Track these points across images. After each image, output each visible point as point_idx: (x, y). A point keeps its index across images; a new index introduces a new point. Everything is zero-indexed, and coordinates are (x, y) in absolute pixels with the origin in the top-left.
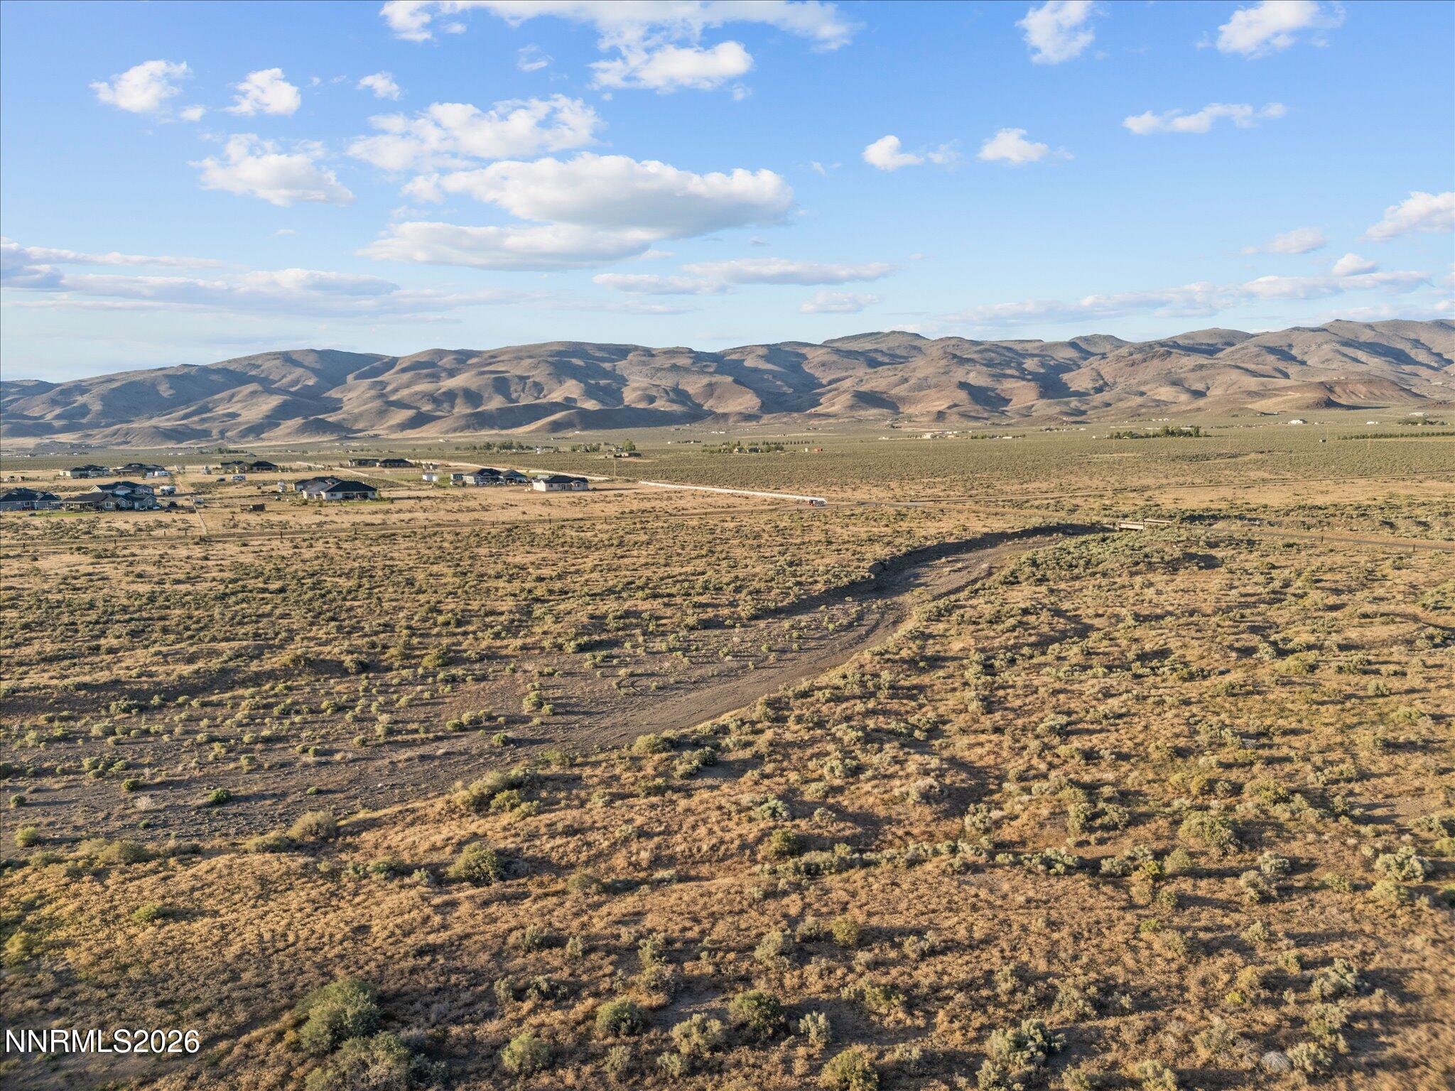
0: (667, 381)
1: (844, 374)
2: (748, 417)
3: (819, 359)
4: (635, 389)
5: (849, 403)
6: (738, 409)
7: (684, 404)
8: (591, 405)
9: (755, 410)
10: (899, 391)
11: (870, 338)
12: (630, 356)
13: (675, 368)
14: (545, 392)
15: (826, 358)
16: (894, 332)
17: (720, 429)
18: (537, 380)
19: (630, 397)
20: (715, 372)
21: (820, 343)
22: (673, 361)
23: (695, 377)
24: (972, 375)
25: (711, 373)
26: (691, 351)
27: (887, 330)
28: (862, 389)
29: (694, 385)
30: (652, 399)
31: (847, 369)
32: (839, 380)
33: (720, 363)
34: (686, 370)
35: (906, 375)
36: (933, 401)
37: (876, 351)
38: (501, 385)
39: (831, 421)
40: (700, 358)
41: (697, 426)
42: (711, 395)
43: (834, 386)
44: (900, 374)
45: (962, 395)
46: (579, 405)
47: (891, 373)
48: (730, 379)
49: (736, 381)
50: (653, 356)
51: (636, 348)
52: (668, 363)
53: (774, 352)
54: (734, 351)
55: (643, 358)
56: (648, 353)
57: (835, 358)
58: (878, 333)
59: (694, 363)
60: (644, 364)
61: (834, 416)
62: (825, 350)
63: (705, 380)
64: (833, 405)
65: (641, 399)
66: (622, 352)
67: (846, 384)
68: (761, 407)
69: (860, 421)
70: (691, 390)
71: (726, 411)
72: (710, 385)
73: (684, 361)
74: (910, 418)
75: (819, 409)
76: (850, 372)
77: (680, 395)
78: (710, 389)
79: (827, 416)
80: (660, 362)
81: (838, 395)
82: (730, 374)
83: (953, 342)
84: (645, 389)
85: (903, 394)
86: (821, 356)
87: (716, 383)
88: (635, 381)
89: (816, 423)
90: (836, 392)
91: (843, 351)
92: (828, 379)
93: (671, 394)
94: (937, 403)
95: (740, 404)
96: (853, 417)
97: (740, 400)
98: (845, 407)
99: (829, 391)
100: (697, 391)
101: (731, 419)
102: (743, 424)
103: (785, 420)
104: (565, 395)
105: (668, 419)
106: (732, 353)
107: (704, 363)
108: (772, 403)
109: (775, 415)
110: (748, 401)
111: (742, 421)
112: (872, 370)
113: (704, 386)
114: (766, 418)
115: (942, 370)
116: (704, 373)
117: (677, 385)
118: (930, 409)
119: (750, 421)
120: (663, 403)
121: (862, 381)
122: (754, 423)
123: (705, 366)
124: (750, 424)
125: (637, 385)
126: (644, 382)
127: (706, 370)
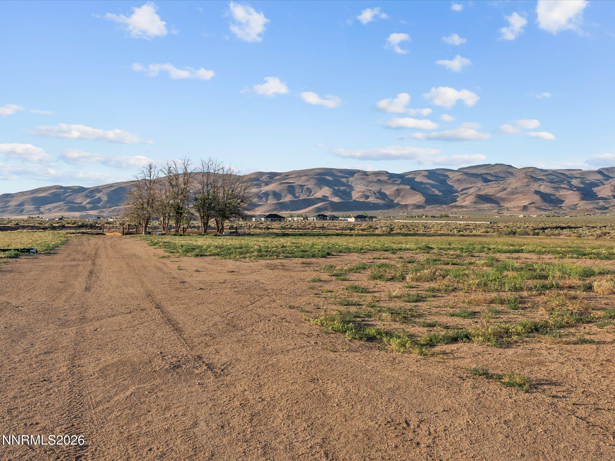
0: (375, 188)
1: (470, 186)
2: (418, 207)
3: (456, 178)
4: (358, 192)
5: (474, 200)
6: (413, 202)
7: (384, 200)
8: (336, 199)
9: (422, 203)
10: (502, 194)
11: (484, 167)
12: (355, 176)
13: (379, 181)
14: (313, 193)
15: (460, 177)
16: (497, 164)
17: (404, 213)
18: (309, 187)
19: (356, 196)
20: (400, 183)
21: (456, 169)
22: (378, 178)
23: (390, 186)
24: (542, 187)
25: (398, 184)
26: (387, 173)
27: (493, 163)
28: (481, 193)
29: (389, 190)
30: (367, 197)
31: (472, 183)
32: (467, 189)
33: (402, 178)
34: (385, 182)
35: (505, 187)
36: (520, 200)
37: (488, 174)
38: (291, 189)
39: (464, 209)
40: (392, 177)
41: (391, 211)
42: (398, 195)
43: (465, 192)
44: (502, 186)
45: (537, 198)
46: (329, 199)
47: (496, 186)
48: (408, 187)
49: (412, 188)
50: (368, 175)
51: (359, 171)
52: (375, 179)
53: (431, 174)
54: (410, 173)
55: (363, 176)
56: (365, 174)
57: (465, 177)
58: (489, 165)
59: (389, 179)
60: (363, 179)
61: (466, 207)
62: (459, 173)
63: (395, 188)
64: (465, 201)
65: (361, 197)
66: (351, 173)
67: (472, 190)
68: (425, 202)
69: (480, 210)
70: (387, 193)
71: (406, 203)
72: (398, 190)
73: (384, 178)
74: (508, 209)
75: (457, 203)
76: (473, 185)
77: (382, 195)
78: (398, 192)
79: (462, 207)
80: (371, 178)
81: (468, 196)
82: (408, 185)
83: (531, 170)
84: (364, 192)
85: (504, 196)
86: (457, 176)
87: (401, 189)
88: (358, 188)
89: (456, 210)
90: (466, 195)
91: (469, 174)
92: (461, 188)
93: (377, 194)
94: (523, 201)
95: (414, 200)
96: (476, 208)
97: (414, 198)
98: (472, 203)
99: (462, 194)
100: (391, 193)
101: (409, 208)
102: (416, 210)
103: (439, 208)
104: (323, 194)
105: (376, 207)
106: (409, 174)
107: (395, 179)
108: (431, 200)
109: (433, 206)
110: (418, 199)
111: (415, 209)
112: (486, 184)
113: (394, 191)
114: (428, 208)
115: (525, 184)
116: (394, 184)
117: (381, 190)
118: (519, 205)
119: (420, 209)
120: (373, 199)
121: (480, 189)
122: (422, 210)
123: (395, 180)
124: (419, 210)
125: (360, 190)
126: (363, 188)
127: (395, 182)
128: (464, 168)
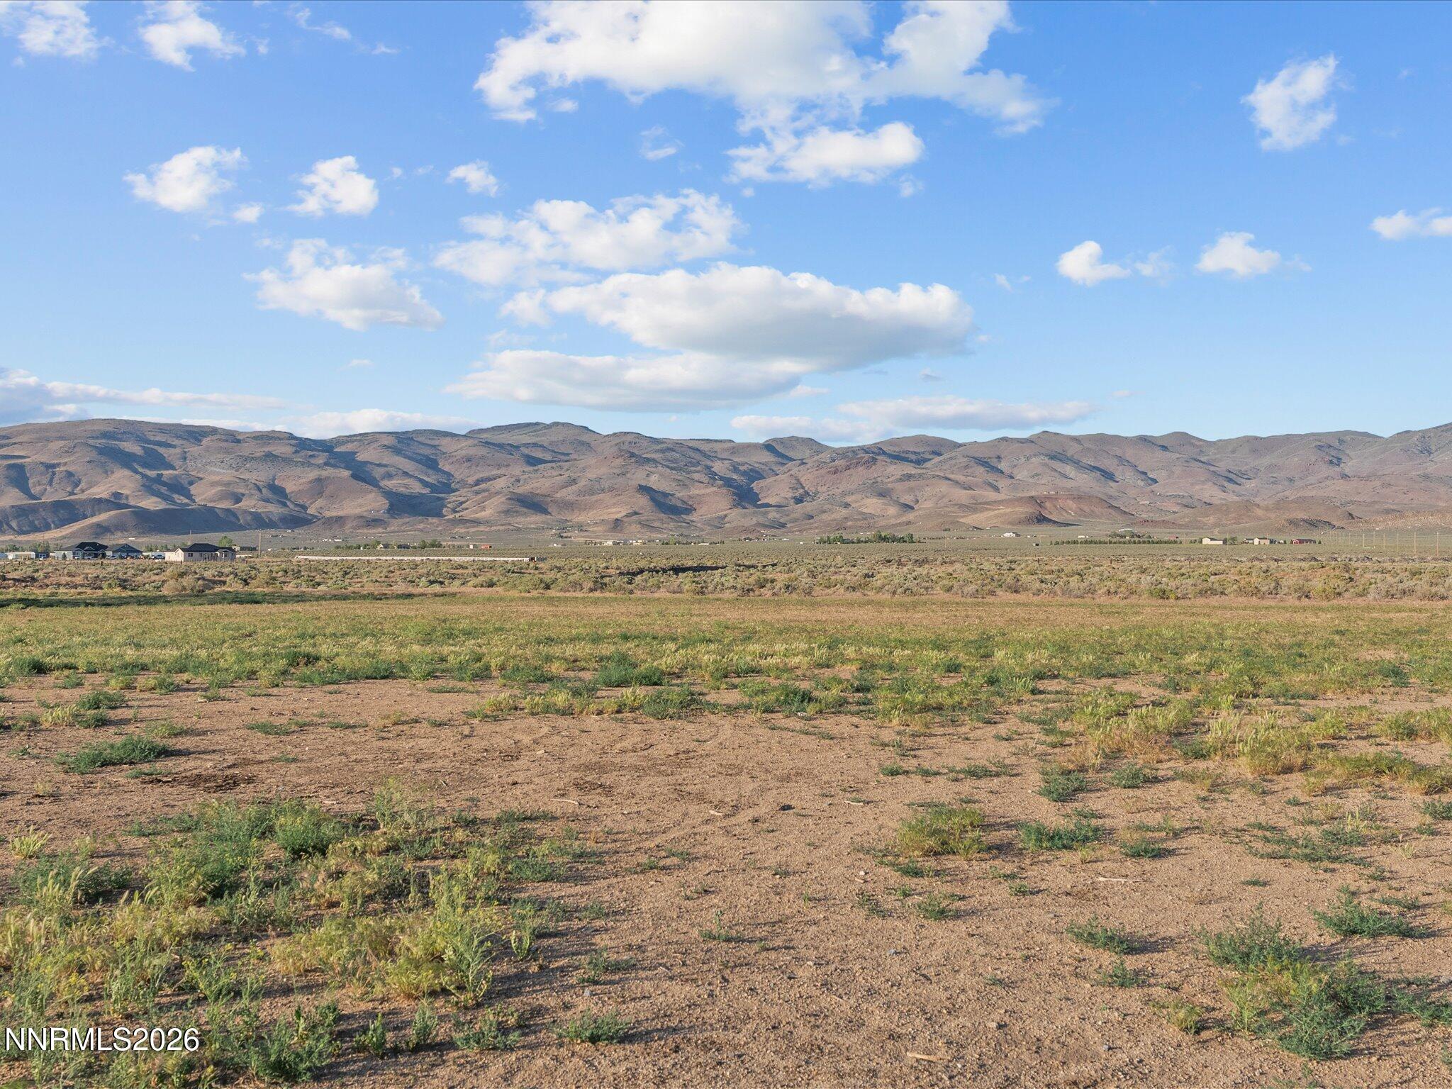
0: (260, 475)
1: (495, 472)
2: (373, 522)
3: (463, 453)
4: (213, 484)
5: (504, 507)
6: (357, 511)
7: (285, 505)
8: (151, 504)
9: (381, 514)
10: (568, 494)
11: (527, 430)
12: (205, 442)
13: (270, 457)
14: (83, 485)
15: (472, 452)
16: (557, 424)
17: (335, 537)
18: (72, 469)
19: (203, 495)
20: (326, 464)
21: (464, 432)
22: (267, 449)
23: (298, 470)
24: (654, 478)
25: (319, 466)
26: (291, 437)
27: (548, 422)
28: (520, 490)
29: (295, 481)
30: (237, 498)
31: (499, 466)
32: (489, 479)
33: (332, 452)
34: (287, 461)
35: (574, 476)
36: (608, 507)
37: (535, 445)
38: (16, 474)
39: (482, 528)
40: (304, 446)
42: (320, 494)
43: (483, 486)
44: (567, 474)
45: (643, 501)
46: (132, 503)
47: (555, 473)
48: (347, 473)
49: (355, 476)
50: (239, 441)
51: (214, 431)
52: (260, 452)
53: (403, 442)
54: (349, 438)
55: (225, 444)
56: (232, 437)
57: (483, 451)
58: (537, 424)
59: (296, 452)
60: (227, 451)
61: (487, 522)
62: (470, 442)
63: (313, 474)
64: (483, 509)
65: (223, 496)
66: (195, 434)
67: (500, 484)
68: (388, 511)
69: (518, 530)
70: (290, 487)
71: (341, 513)
72: (319, 480)
73: (283, 450)
74: (581, 527)
75: (465, 514)
76: (502, 471)
77: (278, 493)
78: (319, 487)
79: (477, 522)
80: (246, 449)
81: (490, 497)
82: (347, 468)
83: (629, 438)
84: (228, 484)
85: (572, 498)
86: (464, 449)
87: (327, 478)
88: (213, 473)
89: (462, 531)
90: (486, 494)
91: (493, 444)
92: (475, 478)
93: (264, 490)
94: (614, 510)
95: (361, 506)
96: (510, 524)
97: (360, 501)
98: (500, 512)
99: (477, 493)
100: (301, 488)
101: (349, 525)
102: (365, 531)
103: (421, 526)
104: (113, 490)
105: (260, 522)
106: (347, 442)
107: (311, 453)
108: (401, 505)
109: (407, 520)
110: (370, 502)
111: (363, 527)
112: (531, 468)
113: (310, 482)
114: (395, 524)
115: (617, 471)
116: (310, 465)
117: (274, 479)
118: (606, 517)
119: (374, 527)
120: (253, 502)
121: (518, 481)
122: (380, 530)
123: (311, 456)
124: (374, 531)
125: (217, 478)
126: (227, 474)
127: (312, 461)
128: (481, 431)
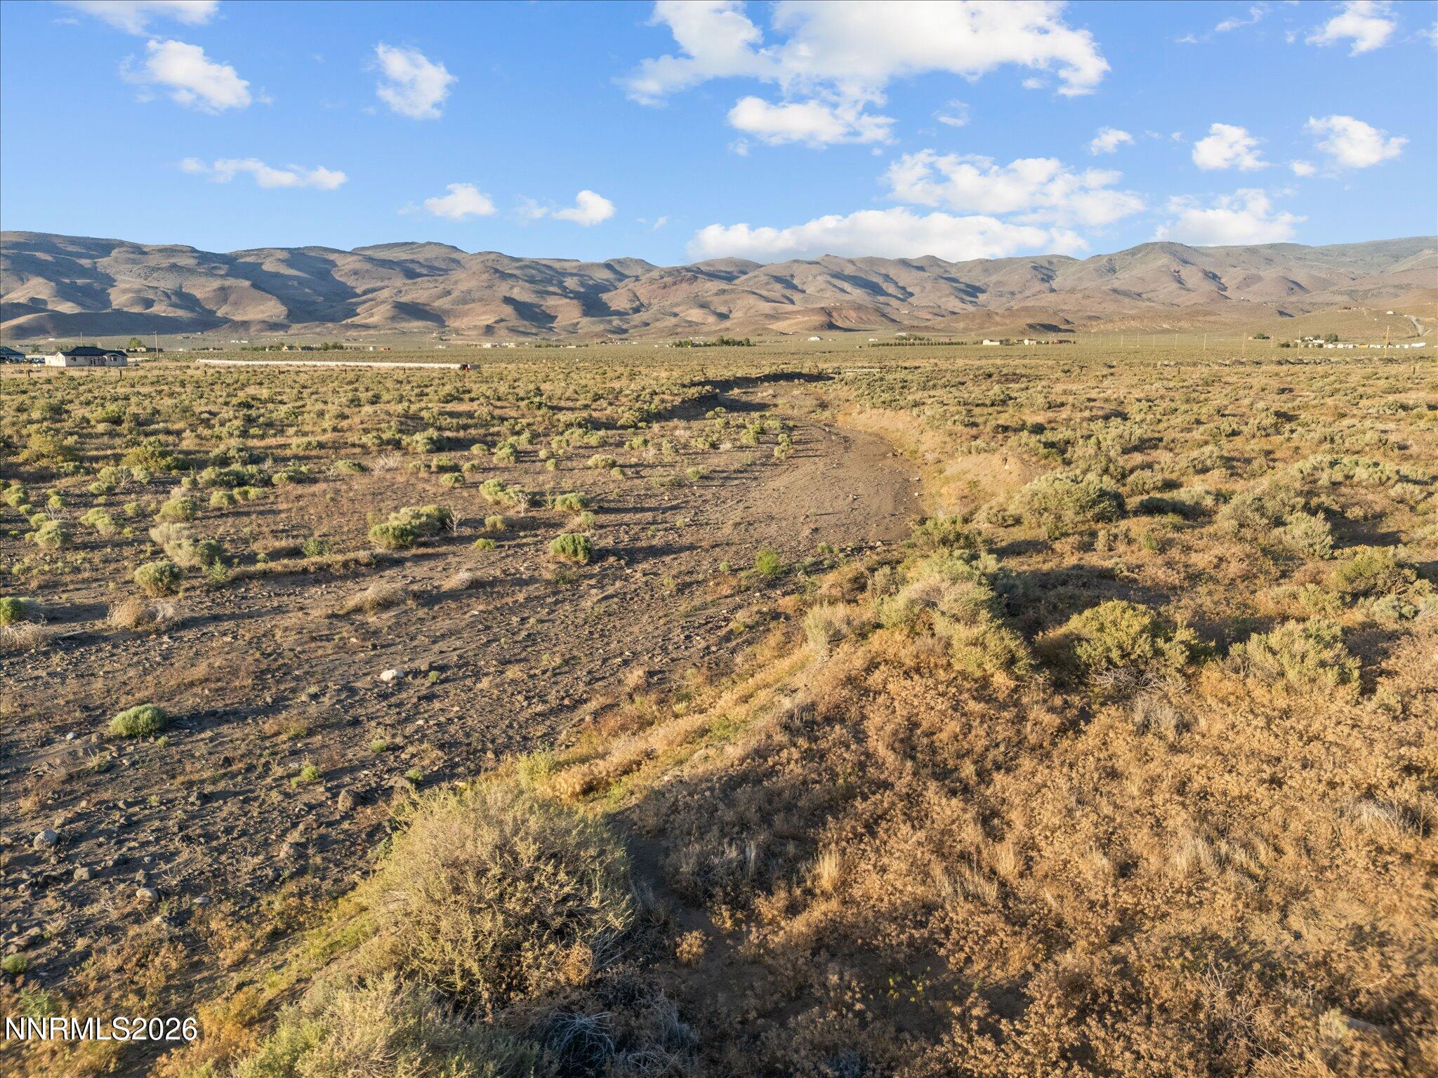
0: (167, 283)
1: (379, 284)
2: (273, 326)
3: (349, 267)
4: (124, 291)
5: (389, 314)
6: (261, 317)
7: (192, 310)
8: (68, 308)
9: (281, 319)
10: (443, 303)
11: (404, 248)
12: (114, 253)
13: (174, 267)
15: (358, 266)
16: (429, 243)
17: (240, 339)
19: (119, 299)
20: (227, 275)
21: (350, 250)
22: (172, 261)
23: (203, 280)
24: (516, 290)
25: (222, 276)
26: (193, 250)
27: (421, 241)
28: (404, 299)
29: (202, 288)
30: (149, 303)
31: (382, 279)
32: (374, 290)
33: (232, 264)
34: (190, 271)
35: (448, 288)
36: (479, 315)
37: (413, 261)
39: (372, 332)
40: (205, 258)
41: (210, 335)
42: (225, 301)
43: (370, 296)
44: (442, 286)
45: (508, 310)
46: (50, 307)
47: (431, 285)
48: (247, 283)
49: (255, 286)
50: (145, 253)
51: (121, 244)
52: (165, 263)
53: (296, 257)
54: (248, 253)
55: (132, 256)
56: (138, 250)
57: (368, 266)
58: (413, 243)
59: (199, 264)
60: (134, 262)
61: (375, 327)
62: (355, 258)
63: (217, 284)
64: (372, 315)
65: (135, 302)
66: (104, 247)
67: (385, 294)
68: (288, 316)
69: (404, 333)
70: (199, 294)
71: (245, 318)
72: (222, 289)
73: (186, 261)
74: (457, 331)
75: (358, 320)
76: (386, 283)
77: (187, 301)
78: (223, 294)
79: (367, 327)
80: (153, 261)
81: (377, 305)
82: (247, 278)
83: (493, 256)
84: (139, 291)
85: (448, 306)
86: (352, 264)
87: (230, 287)
88: (124, 281)
90: (373, 303)
91: (375, 260)
92: (362, 289)
93: (173, 298)
94: (484, 317)
95: (263, 312)
96: (395, 329)
97: (262, 307)
98: (385, 318)
99: (367, 301)
100: (207, 295)
101: (253, 330)
102: (269, 334)
103: (318, 330)
104: (31, 295)
105: (172, 326)
106: (245, 256)
107: (213, 265)
108: (300, 311)
109: (305, 324)
110: (272, 309)
111: (266, 330)
112: (411, 281)
113: (215, 290)
114: (295, 328)
115: (485, 284)
116: (213, 275)
117: (181, 287)
118: (478, 323)
119: (276, 330)
120: (164, 308)
121: (401, 292)
122: (282, 333)
123: (214, 268)
124: (276, 334)
125: (128, 286)
126: (137, 283)
127: (215, 272)
128: (364, 249)
